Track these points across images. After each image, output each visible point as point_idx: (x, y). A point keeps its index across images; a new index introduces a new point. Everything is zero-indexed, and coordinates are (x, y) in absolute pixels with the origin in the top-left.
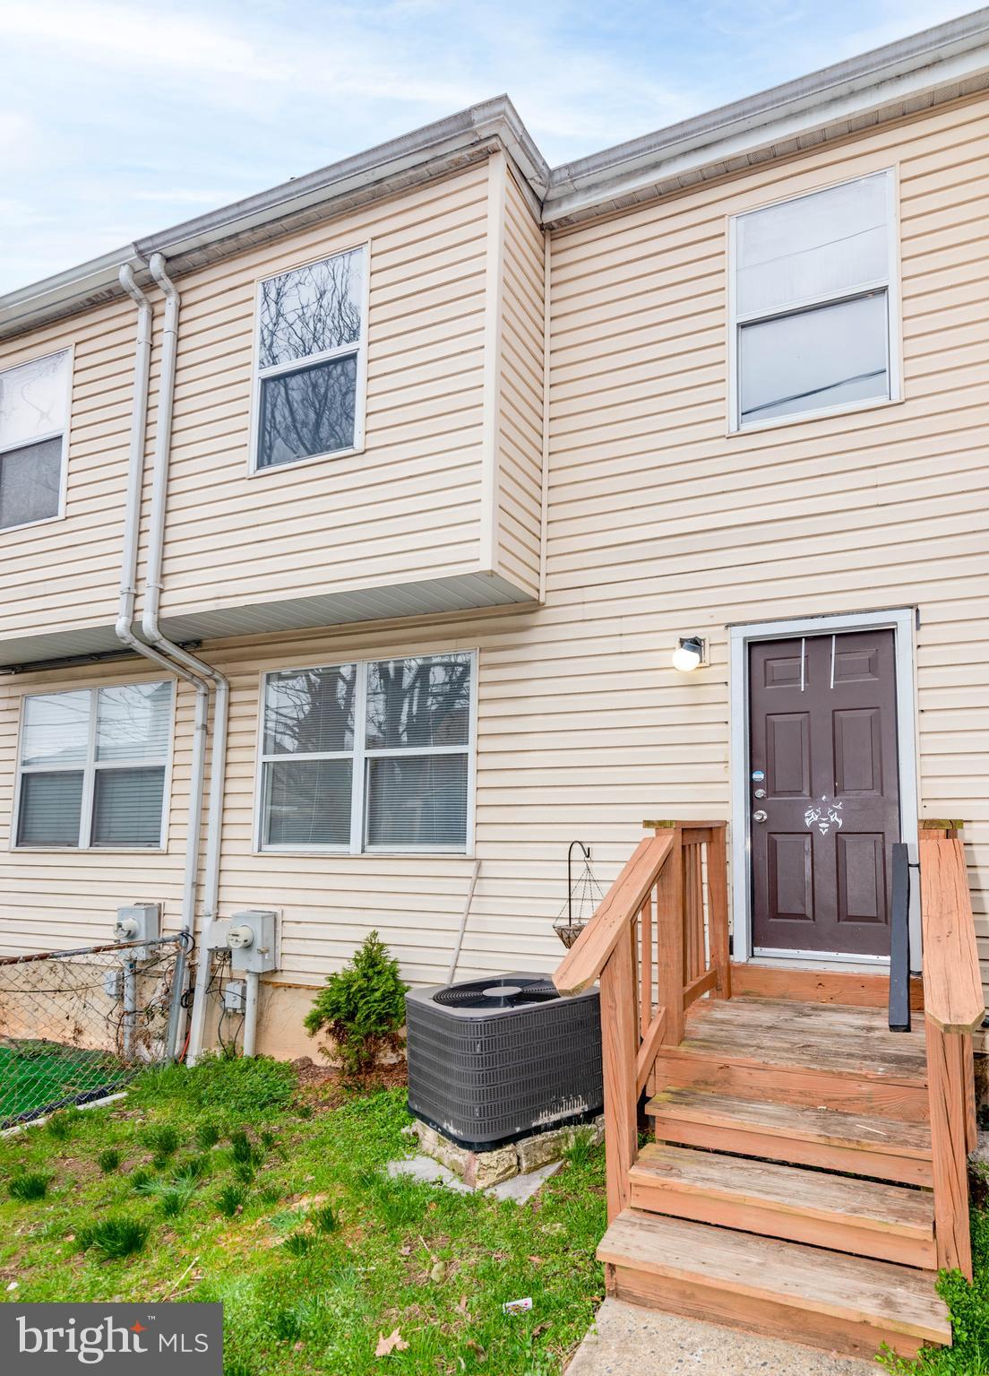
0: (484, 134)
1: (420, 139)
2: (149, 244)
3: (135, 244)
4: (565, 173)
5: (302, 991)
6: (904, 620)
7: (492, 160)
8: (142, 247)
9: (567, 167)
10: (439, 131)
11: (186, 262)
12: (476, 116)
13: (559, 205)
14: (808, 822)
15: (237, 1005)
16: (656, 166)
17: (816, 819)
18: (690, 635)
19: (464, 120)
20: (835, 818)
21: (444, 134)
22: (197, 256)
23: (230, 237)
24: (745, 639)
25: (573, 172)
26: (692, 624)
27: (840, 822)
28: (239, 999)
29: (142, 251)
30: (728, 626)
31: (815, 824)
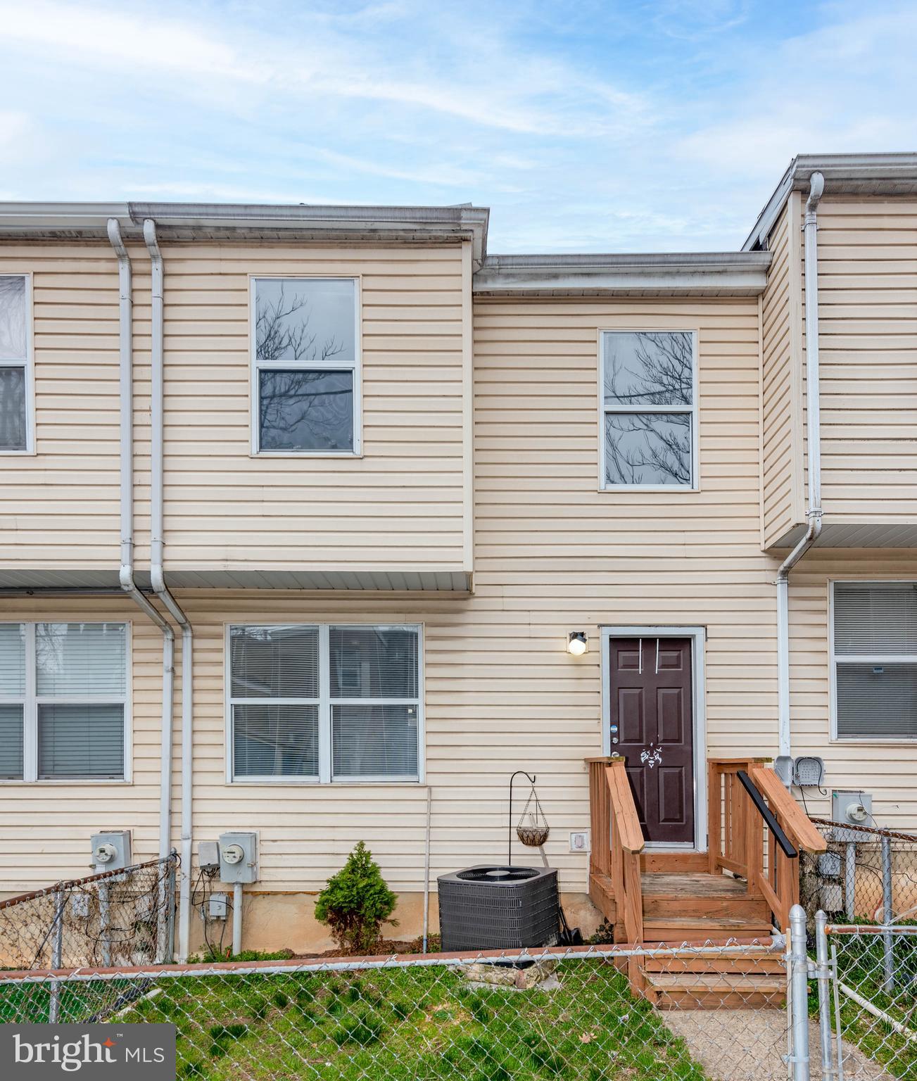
0: (464, 227)
1: (418, 214)
2: (146, 209)
3: (130, 204)
4: (496, 261)
5: (280, 896)
6: (699, 633)
7: (464, 245)
8: (136, 209)
9: (498, 257)
10: (435, 214)
11: (173, 234)
12: (464, 214)
13: (485, 281)
14: (643, 760)
15: (222, 912)
16: (555, 276)
17: (647, 758)
18: (578, 629)
19: (456, 212)
20: (657, 757)
21: (437, 218)
22: (188, 233)
23: (227, 228)
24: (610, 636)
25: (502, 262)
26: (579, 621)
27: (660, 760)
28: (224, 906)
29: (137, 212)
30: (600, 626)
31: (647, 761)
